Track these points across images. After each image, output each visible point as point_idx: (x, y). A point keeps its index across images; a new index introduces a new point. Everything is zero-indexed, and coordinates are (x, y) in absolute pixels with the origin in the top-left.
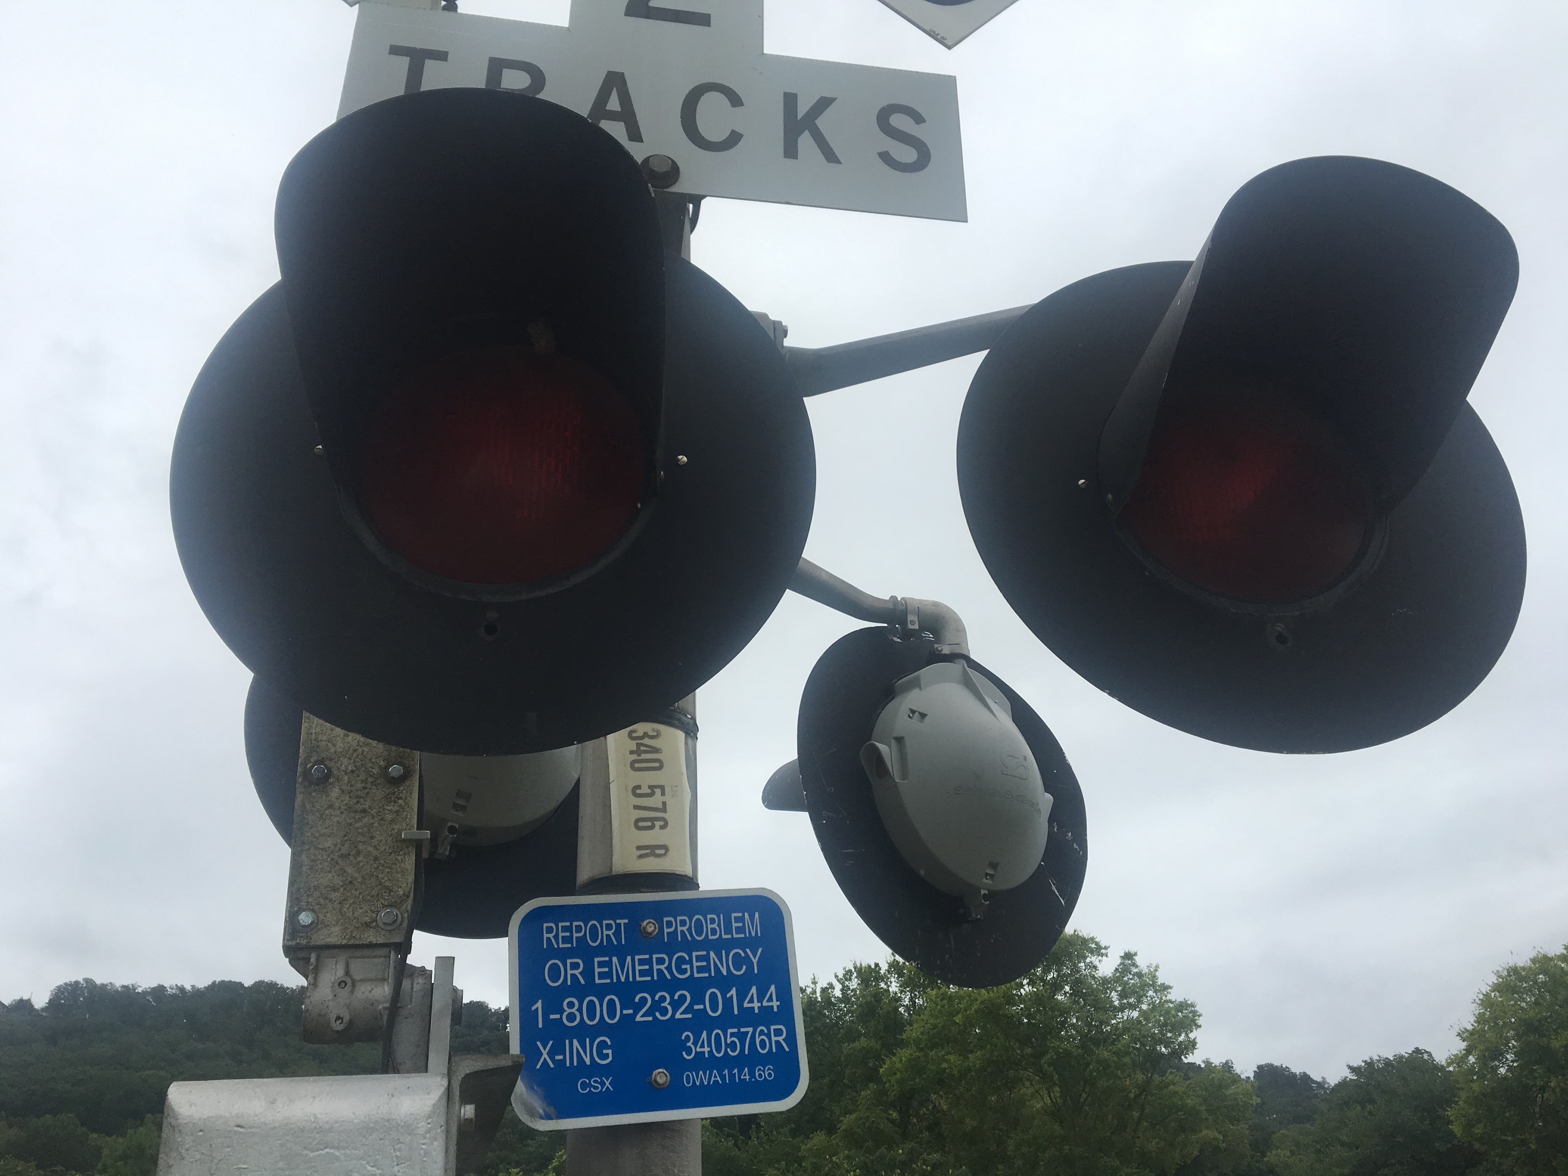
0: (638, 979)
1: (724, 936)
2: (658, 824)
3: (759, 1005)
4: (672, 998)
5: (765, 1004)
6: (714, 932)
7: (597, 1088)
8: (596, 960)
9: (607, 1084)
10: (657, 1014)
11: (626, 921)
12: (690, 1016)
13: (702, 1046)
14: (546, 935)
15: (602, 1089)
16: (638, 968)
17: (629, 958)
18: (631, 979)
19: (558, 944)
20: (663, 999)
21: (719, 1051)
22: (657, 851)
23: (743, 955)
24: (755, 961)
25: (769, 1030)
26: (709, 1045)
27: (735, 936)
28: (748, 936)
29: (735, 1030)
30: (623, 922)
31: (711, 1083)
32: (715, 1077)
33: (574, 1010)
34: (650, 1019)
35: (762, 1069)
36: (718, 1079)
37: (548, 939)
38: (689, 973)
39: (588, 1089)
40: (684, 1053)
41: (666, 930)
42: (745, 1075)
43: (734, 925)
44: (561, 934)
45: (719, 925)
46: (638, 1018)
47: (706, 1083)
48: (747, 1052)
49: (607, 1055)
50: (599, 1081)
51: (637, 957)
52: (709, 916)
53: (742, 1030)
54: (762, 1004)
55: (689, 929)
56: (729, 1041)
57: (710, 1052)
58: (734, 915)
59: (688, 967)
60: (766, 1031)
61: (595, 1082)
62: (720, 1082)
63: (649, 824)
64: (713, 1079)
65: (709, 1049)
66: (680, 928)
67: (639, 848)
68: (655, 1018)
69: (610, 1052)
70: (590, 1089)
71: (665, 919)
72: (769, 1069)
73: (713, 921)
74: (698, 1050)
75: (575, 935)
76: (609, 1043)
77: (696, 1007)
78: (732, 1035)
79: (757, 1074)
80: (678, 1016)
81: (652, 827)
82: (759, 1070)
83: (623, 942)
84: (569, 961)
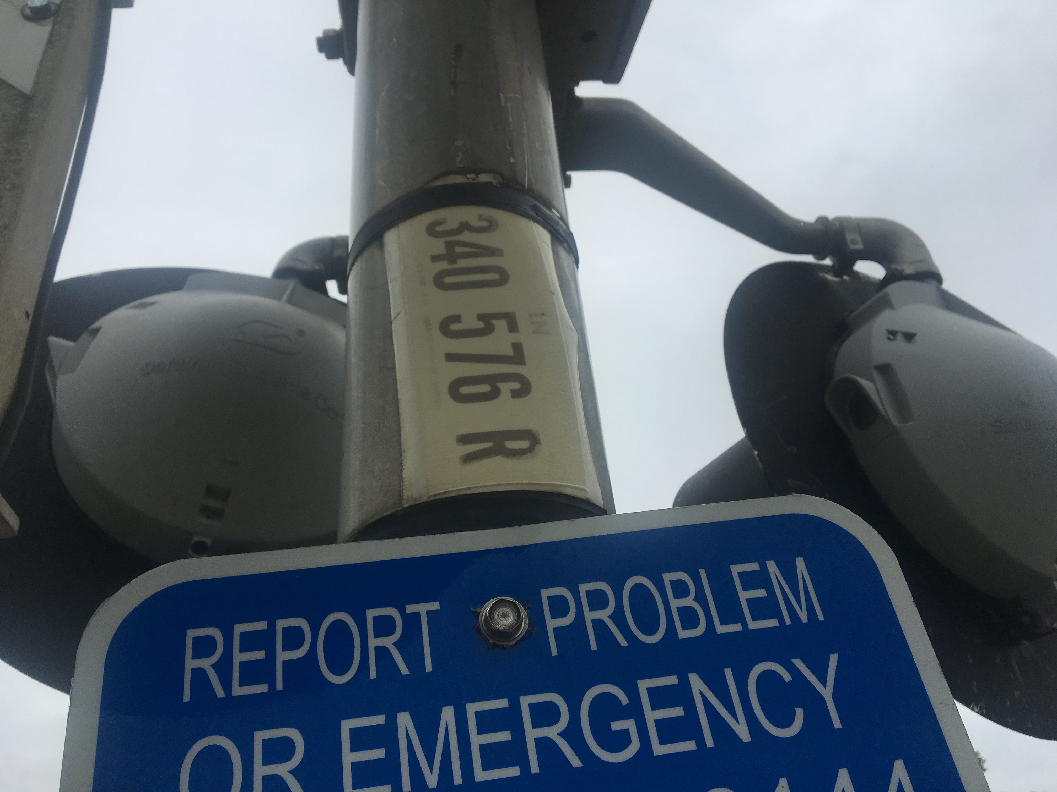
0: (481, 775)
1: (721, 629)
2: (506, 388)
6: (689, 617)
8: (347, 725)
11: (436, 606)
14: (191, 664)
16: (476, 741)
17: (448, 716)
18: (458, 779)
19: (227, 686)
22: (511, 445)
23: (787, 677)
24: (827, 693)
27: (753, 625)
28: (788, 621)
30: (423, 609)
37: (199, 674)
38: (634, 747)
41: (552, 624)
43: (744, 596)
44: (239, 657)
45: (700, 598)
51: (472, 709)
52: (668, 577)
55: (618, 616)
58: (736, 569)
59: (629, 725)
63: (485, 388)
66: (590, 616)
67: (464, 439)
71: (546, 593)
73: (680, 589)
75: (282, 656)
81: (494, 394)
83: (429, 667)
84: (259, 737)
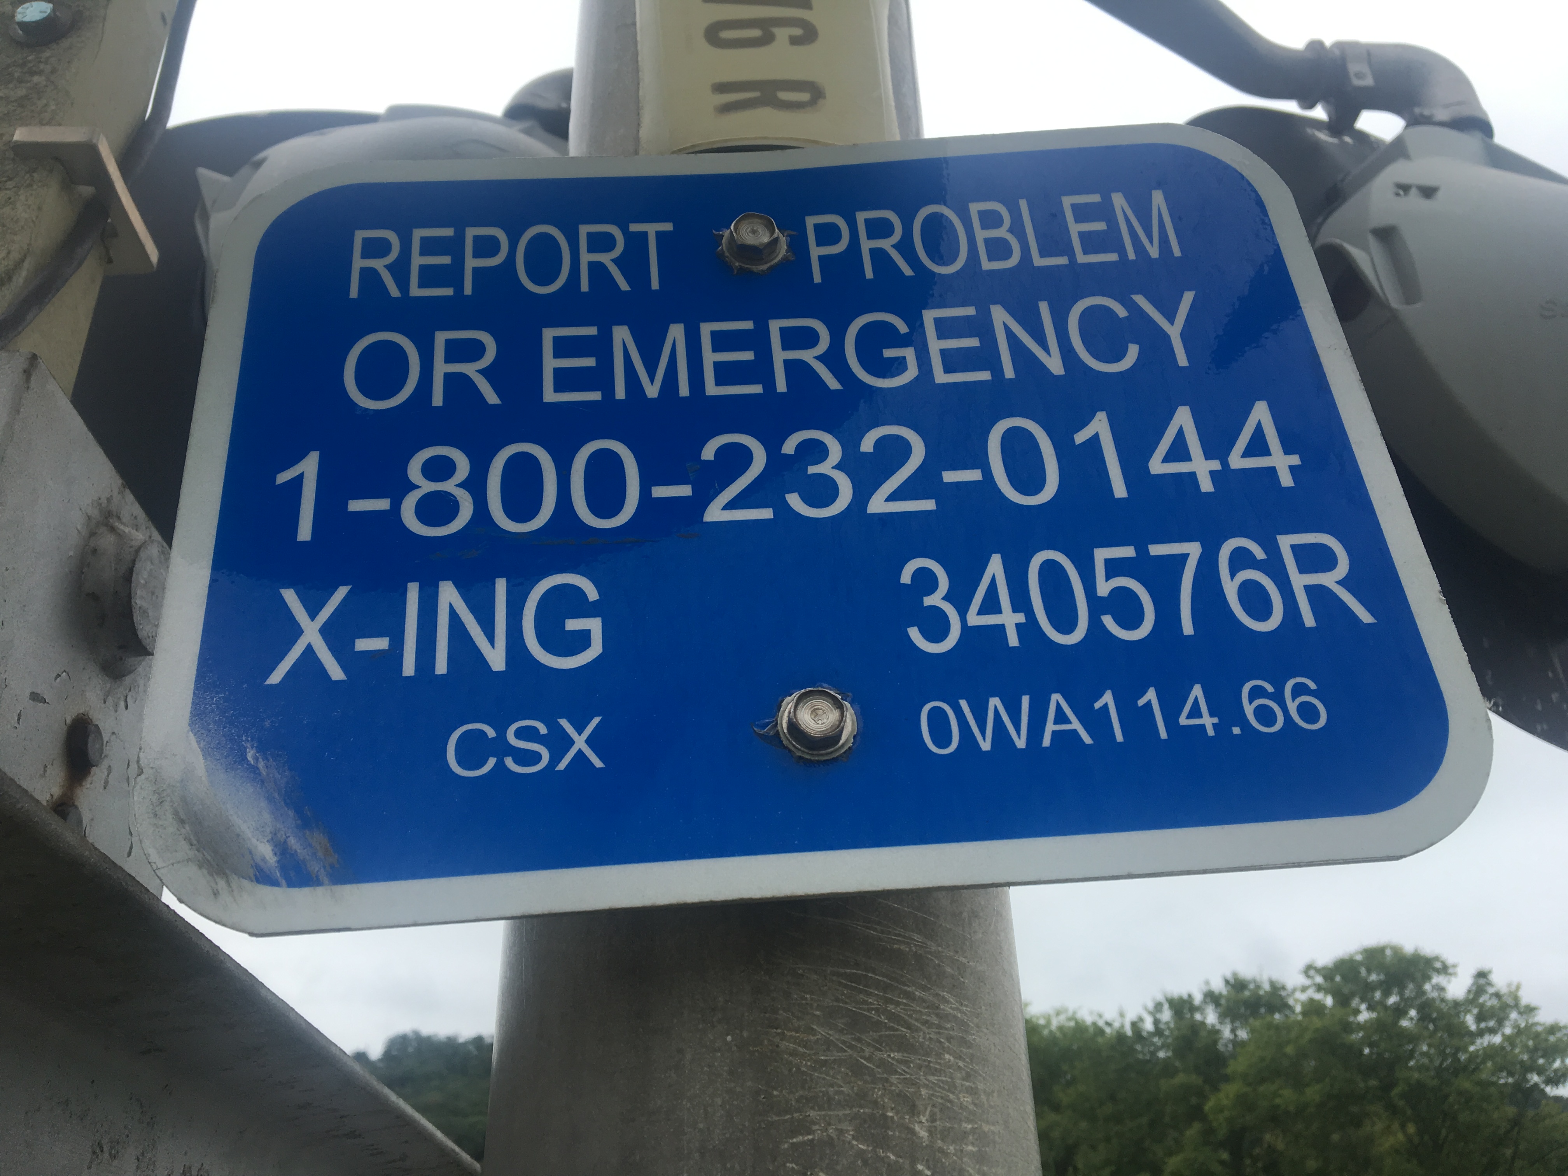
0: (712, 389)
1: (1039, 261)
2: (782, 34)
3: (1216, 465)
4: (850, 445)
5: (1237, 461)
6: (998, 249)
7: (533, 758)
8: (549, 335)
9: (580, 742)
10: (794, 501)
11: (668, 227)
12: (929, 505)
13: (991, 605)
14: (358, 263)
15: (555, 758)
16: (710, 358)
17: (676, 333)
18: (684, 390)
19: (403, 286)
20: (817, 451)
21: (1066, 624)
22: (784, 96)
23: (1121, 312)
24: (1174, 331)
25: (1273, 550)
26: (1021, 602)
27: (1082, 258)
28: (1132, 256)
29: (1128, 552)
30: (651, 229)
31: (1046, 742)
32: (1061, 717)
33: (449, 486)
34: (766, 514)
35: (1270, 688)
36: (1075, 724)
37: (369, 273)
38: (911, 372)
39: (492, 762)
40: (914, 633)
41: (816, 252)
42: (1195, 712)
43: (1075, 229)
44: (417, 261)
45: (1017, 229)
46: (715, 513)
47: (1021, 743)
48: (1188, 628)
49: (582, 640)
50: (543, 730)
51: (706, 329)
52: (975, 208)
53: (1157, 550)
54: (1225, 464)
55: (905, 247)
56: (1104, 588)
57: (1028, 630)
58: (1067, 201)
59: (909, 354)
60: (1259, 553)
61: (524, 734)
62: (1087, 739)
63: (756, 33)
64: (1050, 727)
65: (1021, 618)
66: (866, 245)
67: (721, 88)
68: (783, 509)
69: (594, 625)
70: (500, 764)
71: (811, 222)
72: (1299, 690)
73: (990, 220)
74: (974, 619)
75: (471, 263)
76: (592, 594)
77: (950, 477)
78: (1114, 568)
79: (1249, 710)
80: (878, 504)
81: (765, 41)
82: (1256, 693)
83: (655, 285)
84: (441, 338)
